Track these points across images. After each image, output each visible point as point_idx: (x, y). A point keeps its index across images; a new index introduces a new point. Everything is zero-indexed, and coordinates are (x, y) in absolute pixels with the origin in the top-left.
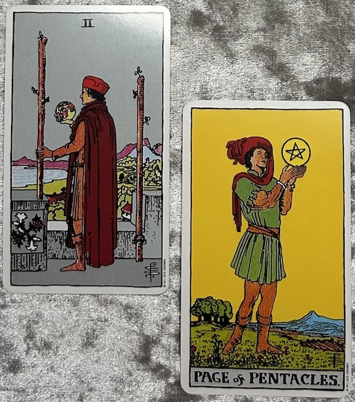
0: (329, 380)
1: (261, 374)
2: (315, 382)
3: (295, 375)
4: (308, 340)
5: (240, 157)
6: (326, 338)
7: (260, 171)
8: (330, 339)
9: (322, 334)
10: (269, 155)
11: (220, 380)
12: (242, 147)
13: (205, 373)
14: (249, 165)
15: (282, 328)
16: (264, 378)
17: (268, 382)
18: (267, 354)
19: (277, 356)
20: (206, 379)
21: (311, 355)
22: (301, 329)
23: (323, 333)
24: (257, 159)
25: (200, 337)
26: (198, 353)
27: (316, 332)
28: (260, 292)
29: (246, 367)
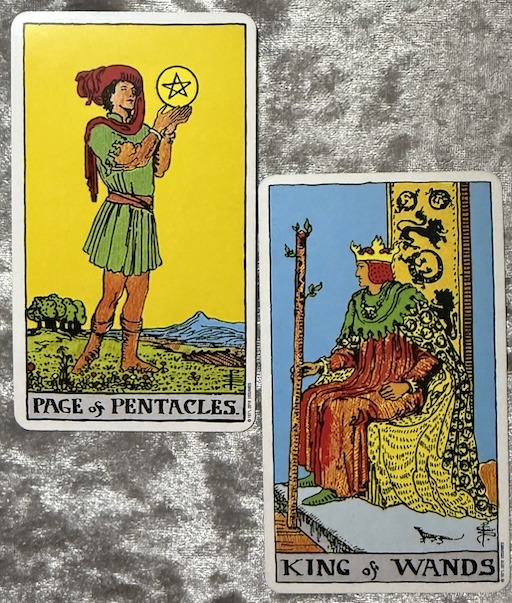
0: (223, 407)
1: (128, 401)
2: (204, 411)
3: (176, 402)
4: (194, 352)
5: (96, 95)
6: (219, 349)
7: (124, 115)
8: (224, 349)
9: (213, 344)
10: (138, 90)
11: (69, 409)
12: (99, 80)
13: (48, 400)
14: (109, 106)
15: (156, 337)
16: (132, 406)
17: (138, 411)
18: (136, 372)
19: (149, 374)
20: (51, 408)
21: (198, 373)
22: (184, 337)
23: (215, 341)
24: (120, 97)
25: (40, 350)
26: (38, 373)
27: (205, 340)
28: (125, 286)
29: (106, 391)
